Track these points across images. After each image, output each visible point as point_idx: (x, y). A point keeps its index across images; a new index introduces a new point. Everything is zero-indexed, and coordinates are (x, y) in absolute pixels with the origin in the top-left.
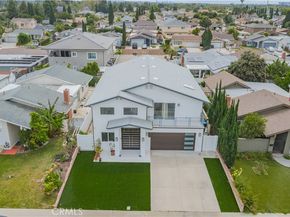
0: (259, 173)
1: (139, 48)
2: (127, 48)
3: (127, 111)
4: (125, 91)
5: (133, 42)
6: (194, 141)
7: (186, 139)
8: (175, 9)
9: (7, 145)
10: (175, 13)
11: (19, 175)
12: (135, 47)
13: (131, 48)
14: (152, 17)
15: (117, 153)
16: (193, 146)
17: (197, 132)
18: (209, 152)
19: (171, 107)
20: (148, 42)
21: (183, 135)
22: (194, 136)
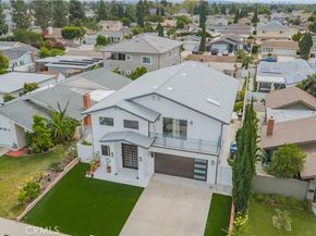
0: (279, 226)
1: (220, 54)
2: (206, 53)
3: (128, 124)
4: (129, 100)
5: (213, 47)
6: (206, 170)
7: (196, 166)
8: (290, 11)
9: (15, 146)
10: (288, 15)
11: (7, 178)
12: (214, 53)
13: (210, 54)
14: (255, 20)
15: (113, 170)
16: (205, 175)
17: (210, 159)
18: (225, 187)
19: (183, 123)
20: (231, 48)
21: (193, 161)
22: (206, 163)
